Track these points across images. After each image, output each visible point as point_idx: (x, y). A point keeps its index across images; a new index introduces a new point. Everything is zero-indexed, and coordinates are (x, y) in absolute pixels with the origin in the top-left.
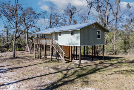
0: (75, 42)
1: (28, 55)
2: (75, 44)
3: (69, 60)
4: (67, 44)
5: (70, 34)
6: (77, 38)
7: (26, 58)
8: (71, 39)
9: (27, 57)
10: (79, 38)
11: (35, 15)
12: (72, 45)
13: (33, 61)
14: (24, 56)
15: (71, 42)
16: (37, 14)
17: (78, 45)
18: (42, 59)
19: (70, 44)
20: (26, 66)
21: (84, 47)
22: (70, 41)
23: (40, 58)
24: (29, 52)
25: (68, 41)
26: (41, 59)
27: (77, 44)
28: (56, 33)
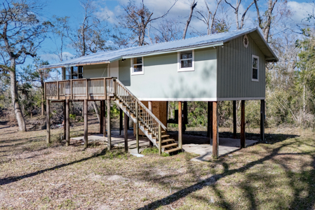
0: (195, 87)
1: (16, 135)
2: (195, 93)
3: (174, 147)
4: (166, 97)
5: (179, 64)
6: (206, 73)
7: (14, 143)
8: (182, 80)
9: (14, 141)
10: (214, 73)
11: (36, 25)
12: (186, 97)
13: (45, 154)
14: (6, 137)
15: (182, 89)
16: (40, 24)
17: (210, 97)
18: (73, 145)
19: (176, 96)
20: (29, 172)
21: (234, 103)
22: (177, 86)
23: (69, 142)
24: (21, 128)
25: (171, 86)
26: (72, 147)
27: (204, 93)
28: (123, 64)
